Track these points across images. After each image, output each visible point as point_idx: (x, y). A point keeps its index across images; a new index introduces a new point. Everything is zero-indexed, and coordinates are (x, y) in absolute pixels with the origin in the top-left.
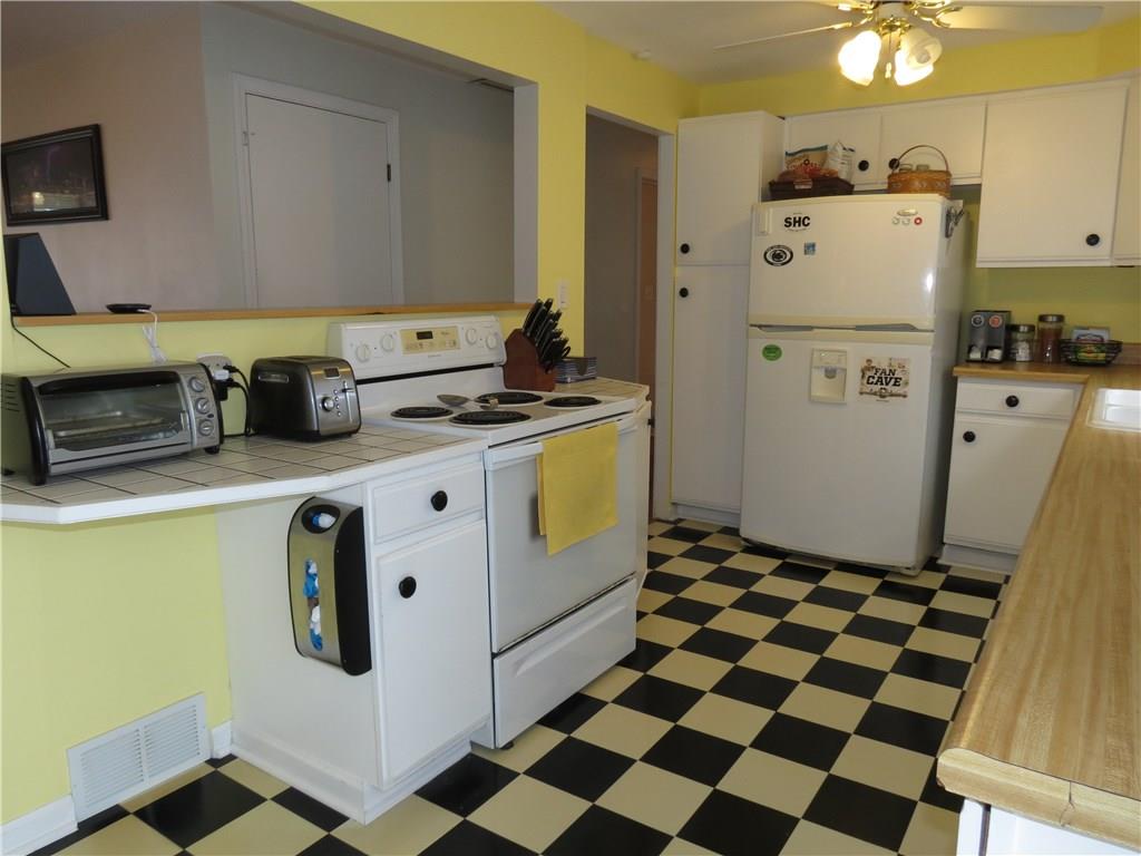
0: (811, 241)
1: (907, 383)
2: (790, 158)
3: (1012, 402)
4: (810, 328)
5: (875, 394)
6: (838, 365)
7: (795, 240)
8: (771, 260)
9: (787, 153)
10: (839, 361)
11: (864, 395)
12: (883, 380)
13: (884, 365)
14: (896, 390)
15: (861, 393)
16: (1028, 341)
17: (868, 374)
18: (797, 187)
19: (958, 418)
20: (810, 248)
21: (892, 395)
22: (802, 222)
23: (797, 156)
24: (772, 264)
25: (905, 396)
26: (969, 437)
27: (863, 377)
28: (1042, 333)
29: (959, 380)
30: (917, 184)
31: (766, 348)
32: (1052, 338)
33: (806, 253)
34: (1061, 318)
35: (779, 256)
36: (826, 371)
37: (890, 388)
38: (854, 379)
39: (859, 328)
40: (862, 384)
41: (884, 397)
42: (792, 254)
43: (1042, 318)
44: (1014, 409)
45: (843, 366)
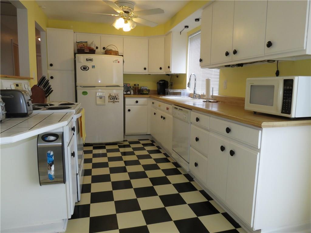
0: (93, 65)
1: (119, 99)
2: (77, 43)
3: (137, 102)
4: (94, 87)
5: (112, 102)
6: (103, 95)
7: (89, 64)
8: (83, 69)
9: (76, 42)
10: (103, 94)
11: (109, 103)
12: (114, 99)
13: (114, 95)
14: (116, 101)
15: (109, 102)
16: (132, 90)
17: (110, 97)
18: (85, 51)
19: (126, 106)
20: (93, 67)
21: (116, 102)
22: (91, 60)
23: (79, 43)
24: (83, 70)
25: (119, 102)
26: (129, 110)
27: (109, 98)
28: (135, 88)
29: (126, 98)
30: (113, 53)
31: (83, 92)
32: (137, 89)
33: (92, 68)
34: (138, 85)
35: (85, 68)
36: (100, 97)
37: (115, 100)
38: (107, 99)
39: (107, 86)
40: (109, 100)
41: (114, 102)
42: (89, 68)
43: (135, 85)
44: (137, 103)
45: (104, 95)
